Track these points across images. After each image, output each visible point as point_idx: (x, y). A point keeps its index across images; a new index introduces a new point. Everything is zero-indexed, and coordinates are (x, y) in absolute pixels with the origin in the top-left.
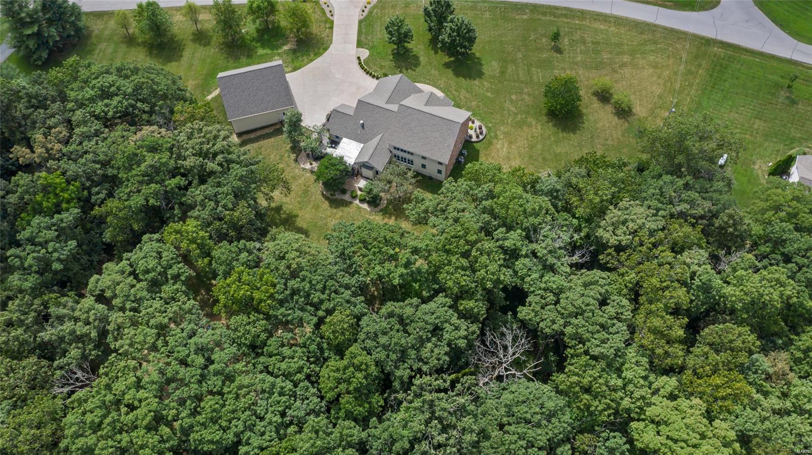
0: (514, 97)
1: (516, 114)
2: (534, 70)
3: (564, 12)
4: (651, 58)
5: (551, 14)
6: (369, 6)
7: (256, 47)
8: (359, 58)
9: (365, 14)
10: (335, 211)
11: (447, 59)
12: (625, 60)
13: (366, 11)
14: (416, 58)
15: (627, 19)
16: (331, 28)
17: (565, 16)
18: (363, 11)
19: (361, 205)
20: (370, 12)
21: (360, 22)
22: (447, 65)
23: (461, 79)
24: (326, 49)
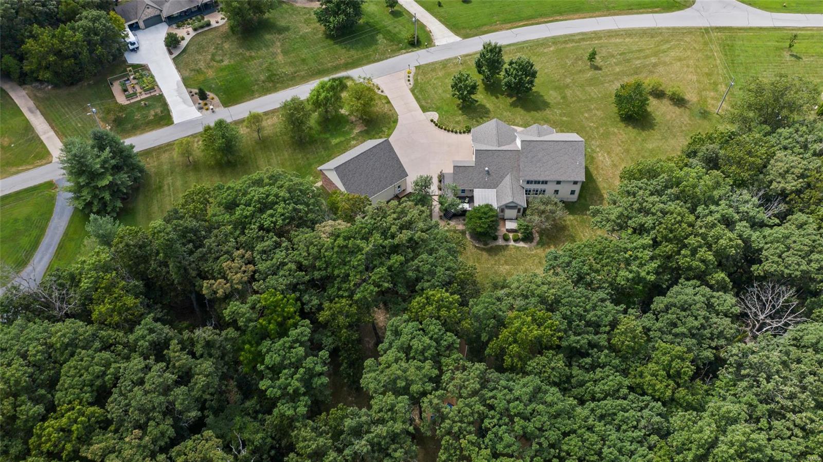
0: (586, 115)
1: (597, 128)
2: (587, 88)
3: (581, 37)
4: (673, 54)
5: (573, 41)
6: (411, 75)
7: (328, 138)
8: (432, 121)
9: (412, 82)
10: (496, 258)
11: (510, 100)
12: (654, 61)
13: (411, 79)
14: (483, 107)
15: (633, 29)
16: (389, 102)
17: (583, 39)
18: (409, 80)
19: (517, 245)
20: (416, 80)
21: (412, 91)
22: (514, 105)
23: (533, 113)
24: (396, 121)
